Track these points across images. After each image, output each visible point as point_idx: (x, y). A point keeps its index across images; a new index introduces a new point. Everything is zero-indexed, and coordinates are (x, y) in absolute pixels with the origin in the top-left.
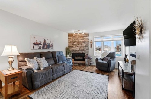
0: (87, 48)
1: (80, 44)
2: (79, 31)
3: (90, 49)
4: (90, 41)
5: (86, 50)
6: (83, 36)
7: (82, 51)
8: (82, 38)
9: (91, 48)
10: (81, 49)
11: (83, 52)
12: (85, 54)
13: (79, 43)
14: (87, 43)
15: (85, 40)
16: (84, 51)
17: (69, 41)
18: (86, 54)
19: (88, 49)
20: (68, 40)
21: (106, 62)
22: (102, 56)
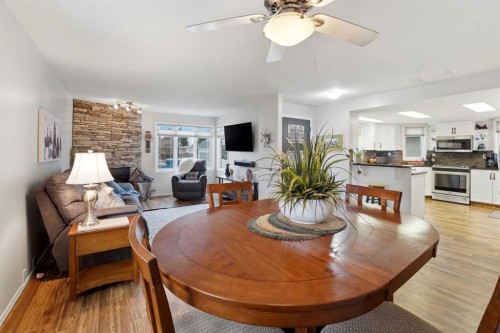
0: (135, 151)
1: (117, 139)
2: (130, 103)
3: (144, 155)
4: (144, 134)
5: (133, 157)
6: (125, 115)
7: (123, 162)
8: (122, 123)
9: (148, 151)
10: (118, 154)
11: (126, 163)
12: (129, 168)
13: (112, 137)
14: (136, 137)
15: (130, 129)
16: (127, 160)
17: (78, 128)
18: (133, 169)
19: (138, 155)
20: (74, 123)
21: (198, 181)
22: (181, 170)
